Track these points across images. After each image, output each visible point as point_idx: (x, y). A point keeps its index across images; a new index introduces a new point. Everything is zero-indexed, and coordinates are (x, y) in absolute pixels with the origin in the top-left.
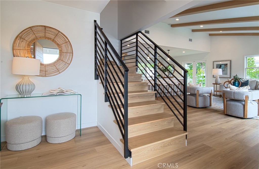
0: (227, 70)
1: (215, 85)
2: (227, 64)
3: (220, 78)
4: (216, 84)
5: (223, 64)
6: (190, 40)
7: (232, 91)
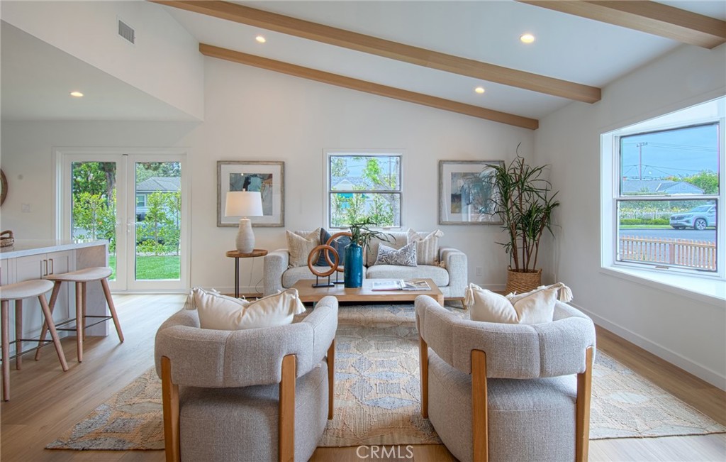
0: (271, 197)
2: (270, 176)
3: (253, 226)
6: (126, 32)
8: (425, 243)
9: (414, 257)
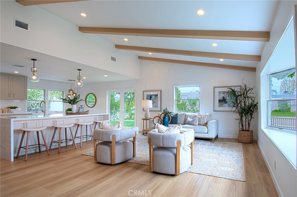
0: (158, 102)
1: (145, 121)
2: (157, 95)
3: (150, 111)
4: (146, 120)
5: (153, 95)
6: (113, 59)
7: (160, 135)
8: (201, 118)
9: (196, 122)
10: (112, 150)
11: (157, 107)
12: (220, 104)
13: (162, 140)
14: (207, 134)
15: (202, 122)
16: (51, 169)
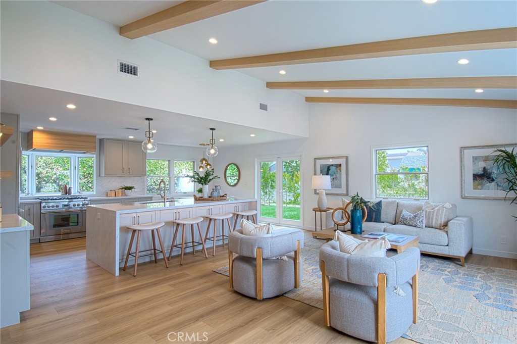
0: (341, 177)
1: (318, 213)
2: (340, 165)
3: (326, 194)
4: (321, 211)
5: (332, 165)
6: (263, 107)
7: (344, 258)
8: (433, 212)
9: (422, 221)
10: (258, 274)
11: (340, 187)
12: (477, 182)
13: (346, 269)
14: (447, 247)
15: (434, 221)
16: (166, 296)
